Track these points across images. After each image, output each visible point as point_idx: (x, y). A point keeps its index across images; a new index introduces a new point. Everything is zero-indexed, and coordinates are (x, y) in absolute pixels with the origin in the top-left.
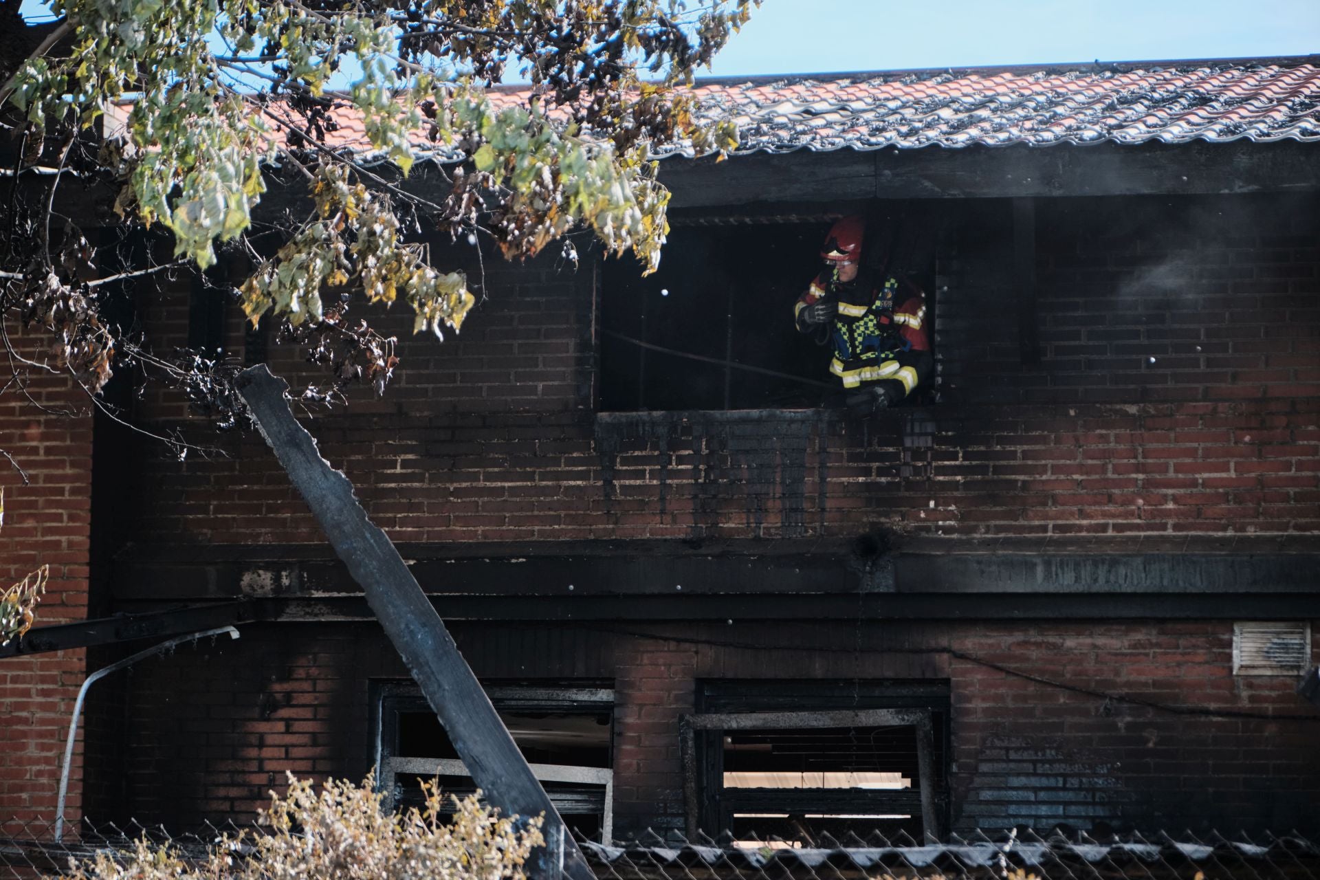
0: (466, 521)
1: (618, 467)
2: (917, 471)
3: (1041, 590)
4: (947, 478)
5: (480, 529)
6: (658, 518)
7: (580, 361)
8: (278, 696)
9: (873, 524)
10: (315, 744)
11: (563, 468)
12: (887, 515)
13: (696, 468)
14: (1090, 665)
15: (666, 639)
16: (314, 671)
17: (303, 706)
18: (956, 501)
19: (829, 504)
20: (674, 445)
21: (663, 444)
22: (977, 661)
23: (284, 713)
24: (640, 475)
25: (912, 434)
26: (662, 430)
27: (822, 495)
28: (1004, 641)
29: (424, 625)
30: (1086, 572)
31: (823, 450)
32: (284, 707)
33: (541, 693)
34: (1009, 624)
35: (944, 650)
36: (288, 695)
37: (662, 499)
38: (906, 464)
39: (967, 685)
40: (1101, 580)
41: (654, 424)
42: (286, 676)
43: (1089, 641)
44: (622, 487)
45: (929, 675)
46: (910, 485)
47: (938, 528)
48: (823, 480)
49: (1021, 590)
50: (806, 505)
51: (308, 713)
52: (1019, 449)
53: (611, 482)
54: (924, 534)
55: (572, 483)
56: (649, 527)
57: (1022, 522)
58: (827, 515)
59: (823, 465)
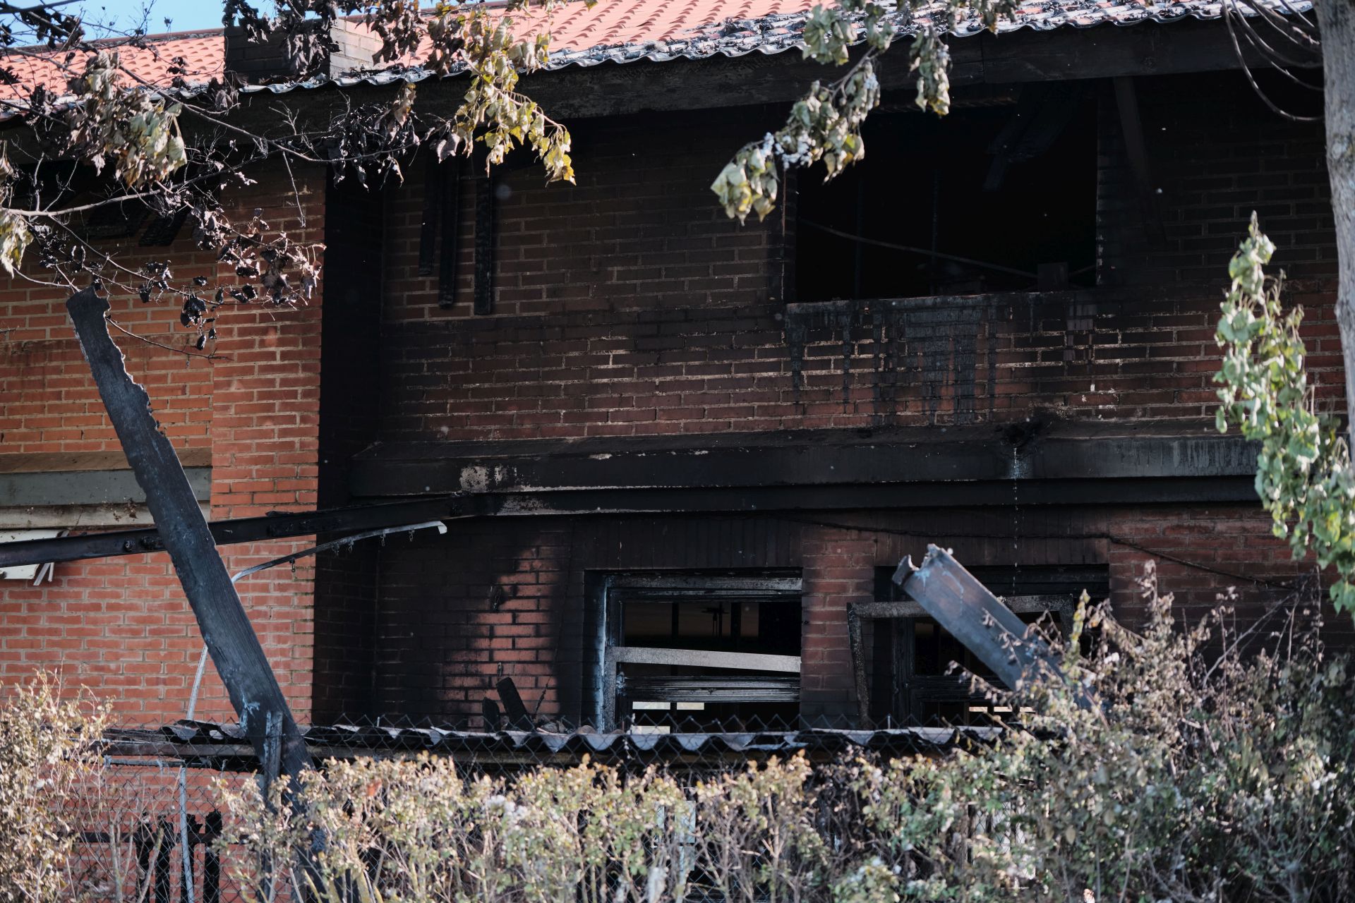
0: (669, 414)
1: (806, 358)
2: (1079, 354)
3: (1178, 473)
4: (1107, 361)
5: (683, 421)
6: (841, 408)
7: (772, 253)
8: (506, 588)
9: (1038, 410)
10: (538, 635)
11: (756, 360)
12: (1051, 401)
13: (876, 356)
14: (1239, 548)
15: (848, 528)
16: (537, 564)
17: (528, 598)
18: (1115, 385)
19: (999, 390)
20: (857, 335)
21: (846, 334)
22: (1132, 545)
23: (511, 604)
24: (825, 365)
25: (1075, 317)
26: (845, 320)
27: (992, 380)
28: (1159, 525)
30: (1219, 455)
31: (992, 336)
32: (510, 598)
33: (747, 583)
35: (1103, 536)
36: (515, 588)
37: (846, 389)
38: (1069, 348)
39: (1124, 570)
40: (1234, 463)
41: (838, 313)
42: (513, 570)
43: (1238, 524)
44: (809, 377)
45: (1088, 561)
46: (1073, 370)
47: (1098, 412)
48: (992, 366)
49: (1158, 474)
50: (977, 392)
51: (531, 605)
52: (1175, 329)
53: (799, 373)
54: (1084, 419)
55: (765, 374)
56: (833, 417)
57: (1176, 405)
58: (997, 402)
59: (992, 351)
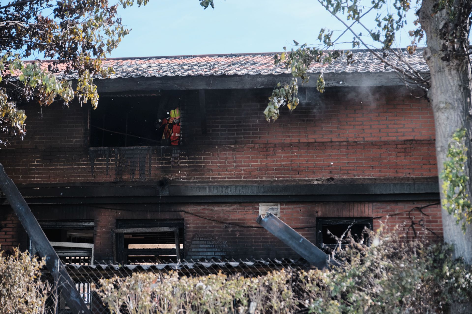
0: (54, 177)
1: (95, 162)
2: (175, 163)
3: (208, 195)
4: (183, 165)
5: (58, 179)
6: (106, 176)
7: (85, 134)
8: (3, 225)
9: (164, 177)
10: (13, 238)
11: (80, 163)
12: (167, 175)
13: (116, 162)
14: (221, 215)
15: (108, 209)
16: (13, 218)
17: (10, 227)
18: (186, 171)
19: (152, 172)
20: (110, 156)
21: (107, 156)
22: (191, 214)
23: (4, 229)
24: (101, 164)
25: (174, 153)
26: (107, 152)
27: (150, 169)
28: (198, 208)
29: (22, 205)
30: (220, 190)
31: (150, 157)
32: (4, 228)
33: (75, 223)
34: (200, 204)
35: (183, 211)
36: (6, 225)
37: (107, 171)
38: (173, 161)
39: (188, 220)
40: (224, 192)
41: (105, 151)
42: (5, 219)
43: (221, 208)
44: (96, 168)
45: (178, 218)
46: (173, 167)
47: (181, 178)
48: (150, 165)
49: (202, 195)
50: (146, 172)
51: (11, 229)
52: (203, 157)
53: (93, 167)
54: (177, 180)
55: (83, 167)
56: (104, 179)
57: (203, 177)
58: (152, 175)
59: (150, 162)
